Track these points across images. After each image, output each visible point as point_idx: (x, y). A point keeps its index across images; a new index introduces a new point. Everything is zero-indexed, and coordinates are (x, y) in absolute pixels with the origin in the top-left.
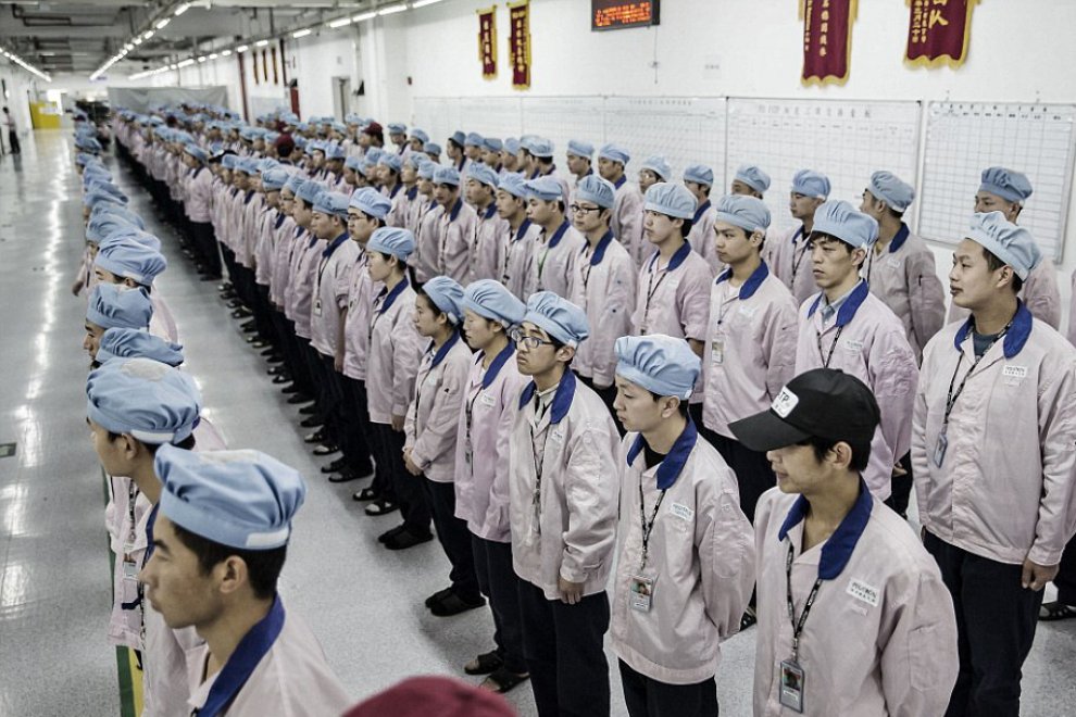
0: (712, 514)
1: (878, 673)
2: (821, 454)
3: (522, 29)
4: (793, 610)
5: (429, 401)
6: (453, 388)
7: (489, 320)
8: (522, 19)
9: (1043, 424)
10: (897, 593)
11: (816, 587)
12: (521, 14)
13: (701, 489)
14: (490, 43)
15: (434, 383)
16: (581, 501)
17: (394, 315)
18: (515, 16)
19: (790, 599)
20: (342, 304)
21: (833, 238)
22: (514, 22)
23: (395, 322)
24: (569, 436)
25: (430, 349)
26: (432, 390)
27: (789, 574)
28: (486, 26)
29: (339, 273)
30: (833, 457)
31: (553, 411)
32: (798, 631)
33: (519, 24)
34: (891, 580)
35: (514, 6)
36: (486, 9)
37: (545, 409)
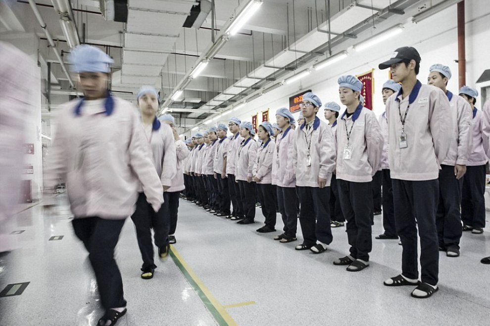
0: (370, 122)
1: (429, 129)
2: (407, 65)
3: (266, 118)
4: (401, 117)
5: (262, 159)
6: (271, 151)
7: (285, 117)
8: (266, 115)
9: (458, 119)
10: (433, 97)
11: (408, 107)
12: (266, 113)
13: (367, 116)
14: (256, 124)
15: (265, 151)
16: (325, 150)
17: (249, 145)
18: (264, 114)
19: (400, 114)
20: (225, 156)
21: (388, 89)
22: (263, 116)
23: (249, 147)
24: (321, 131)
25: (262, 145)
26: (264, 154)
27: (399, 108)
28: (254, 119)
29: (225, 146)
30: (410, 65)
31: (314, 127)
32: (403, 122)
33: (265, 117)
34: (431, 93)
35: (263, 112)
36: (254, 115)
37: (310, 128)
